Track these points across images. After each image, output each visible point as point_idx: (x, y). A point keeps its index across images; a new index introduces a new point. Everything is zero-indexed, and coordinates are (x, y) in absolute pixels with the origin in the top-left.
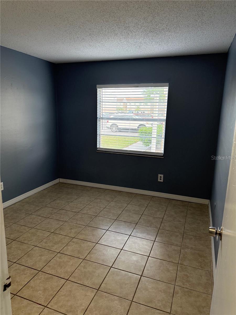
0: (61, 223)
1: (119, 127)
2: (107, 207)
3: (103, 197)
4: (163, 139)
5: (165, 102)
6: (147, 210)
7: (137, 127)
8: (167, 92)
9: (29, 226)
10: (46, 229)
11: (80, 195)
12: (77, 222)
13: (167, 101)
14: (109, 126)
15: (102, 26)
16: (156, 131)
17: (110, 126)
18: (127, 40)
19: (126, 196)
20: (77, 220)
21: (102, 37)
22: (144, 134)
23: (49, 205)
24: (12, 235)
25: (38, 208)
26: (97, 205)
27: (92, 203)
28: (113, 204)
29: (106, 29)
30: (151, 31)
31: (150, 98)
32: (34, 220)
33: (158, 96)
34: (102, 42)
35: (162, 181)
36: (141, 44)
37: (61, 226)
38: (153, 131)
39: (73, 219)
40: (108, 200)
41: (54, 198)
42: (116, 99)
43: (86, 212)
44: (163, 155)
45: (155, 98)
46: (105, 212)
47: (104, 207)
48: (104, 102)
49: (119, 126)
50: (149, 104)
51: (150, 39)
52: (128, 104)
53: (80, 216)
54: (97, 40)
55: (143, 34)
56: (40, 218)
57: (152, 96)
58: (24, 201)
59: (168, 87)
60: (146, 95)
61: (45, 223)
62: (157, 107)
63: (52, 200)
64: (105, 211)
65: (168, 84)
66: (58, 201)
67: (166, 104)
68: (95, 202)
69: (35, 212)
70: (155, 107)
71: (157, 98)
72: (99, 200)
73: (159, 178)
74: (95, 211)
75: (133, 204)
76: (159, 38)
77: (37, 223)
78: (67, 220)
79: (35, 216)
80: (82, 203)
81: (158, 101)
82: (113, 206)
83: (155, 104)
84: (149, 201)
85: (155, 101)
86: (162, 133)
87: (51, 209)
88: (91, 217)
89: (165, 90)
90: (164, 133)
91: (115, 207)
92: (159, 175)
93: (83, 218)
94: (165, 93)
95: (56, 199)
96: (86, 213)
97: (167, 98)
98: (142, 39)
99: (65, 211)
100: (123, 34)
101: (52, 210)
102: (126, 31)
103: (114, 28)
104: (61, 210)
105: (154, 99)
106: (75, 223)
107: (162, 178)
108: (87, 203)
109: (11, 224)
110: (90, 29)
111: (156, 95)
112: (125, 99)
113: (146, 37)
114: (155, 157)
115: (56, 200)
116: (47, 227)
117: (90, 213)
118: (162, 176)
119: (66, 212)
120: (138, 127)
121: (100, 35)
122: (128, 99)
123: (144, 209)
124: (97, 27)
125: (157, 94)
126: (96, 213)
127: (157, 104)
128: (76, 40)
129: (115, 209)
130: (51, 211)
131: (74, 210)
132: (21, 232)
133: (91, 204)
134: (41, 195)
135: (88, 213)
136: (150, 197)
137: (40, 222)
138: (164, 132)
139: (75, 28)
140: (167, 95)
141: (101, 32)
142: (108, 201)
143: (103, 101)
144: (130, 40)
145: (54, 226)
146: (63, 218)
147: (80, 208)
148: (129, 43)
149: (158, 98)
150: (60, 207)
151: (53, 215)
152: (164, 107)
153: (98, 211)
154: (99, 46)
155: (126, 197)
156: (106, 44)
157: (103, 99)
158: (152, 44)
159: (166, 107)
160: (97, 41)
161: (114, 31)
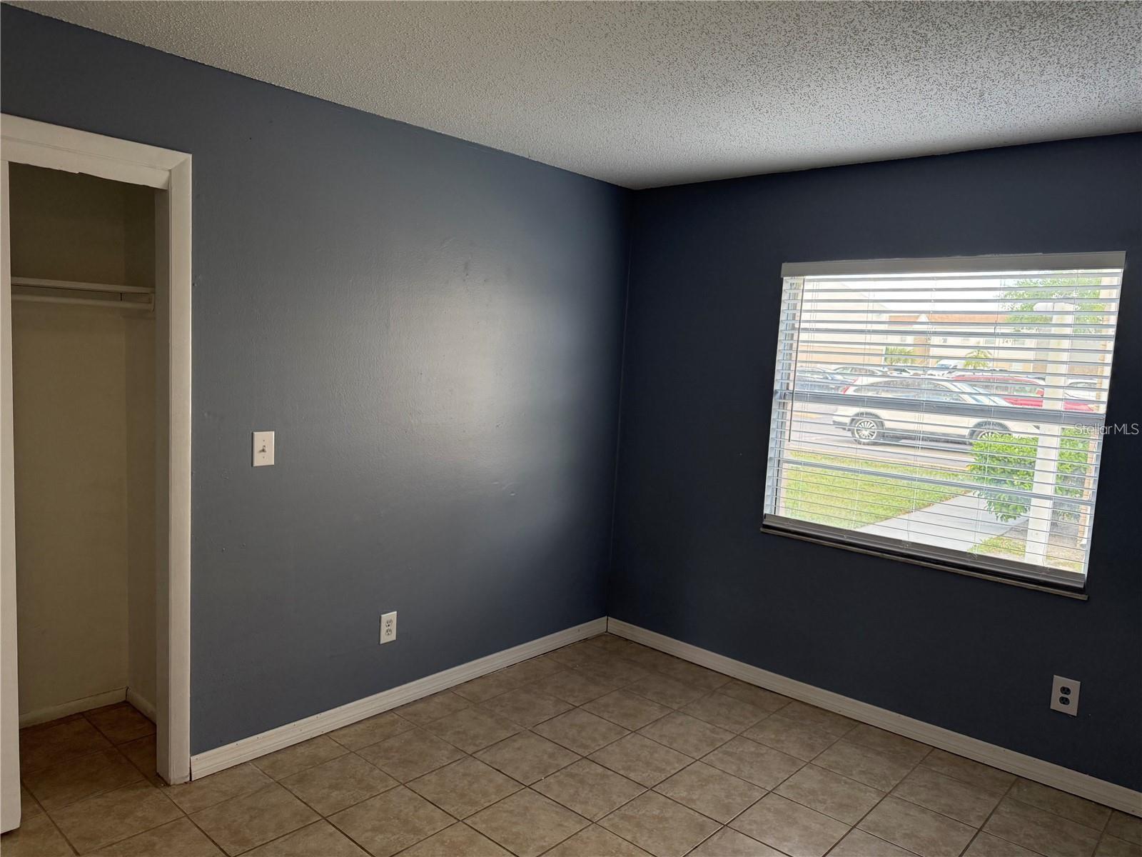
0: (573, 826)
1: (888, 425)
2: (782, 791)
3: (773, 736)
4: (1089, 507)
5: (1106, 337)
6: (979, 846)
7: (966, 432)
8: (1116, 294)
9: (451, 810)
10: (506, 841)
11: (675, 707)
12: (638, 835)
13: (1112, 332)
14: (847, 420)
15: (797, 15)
16: (1054, 454)
17: (850, 419)
18: (918, 70)
19: (880, 749)
20: (639, 825)
21: (804, 67)
22: (995, 464)
23: (545, 730)
24: (379, 838)
25: (504, 734)
26: (739, 769)
27: (720, 755)
28: (810, 779)
29: (820, 25)
30: (1040, 15)
31: (1033, 315)
32: (475, 786)
33: (1070, 307)
34: (806, 90)
35: (1072, 709)
36: (988, 84)
37: (569, 842)
38: (1041, 453)
39: (624, 817)
40: (793, 753)
41: (571, 700)
42: (885, 317)
43: (684, 794)
44: (1082, 586)
45: (1056, 319)
46: (770, 816)
47: (769, 789)
48: (806, 330)
49: (886, 422)
50: (1030, 343)
51: (1034, 54)
52: (936, 340)
53: (657, 812)
54: (784, 82)
55: (997, 34)
56: (500, 779)
57: (1040, 306)
58: (464, 692)
59: (1120, 271)
60: (1018, 306)
61: (511, 812)
62: (1065, 357)
63: (563, 708)
64: (769, 810)
65: (1122, 255)
66: (583, 718)
67: (1111, 345)
68: (731, 754)
69: (489, 747)
70: (1052, 356)
71: (1067, 316)
72: (753, 749)
73: (1056, 694)
74: (726, 801)
75: (912, 799)
76: (1079, 42)
77: (483, 801)
78: (601, 815)
79: (482, 767)
80: (675, 745)
81: (1068, 331)
82: (812, 792)
83: (1053, 343)
84: (996, 802)
85: (1054, 330)
86: (1085, 469)
87: (549, 747)
88: (702, 828)
89: (1106, 281)
90: (1093, 468)
91: (821, 797)
92: (1059, 681)
93: (666, 819)
94: (1104, 294)
95: (577, 705)
96: (683, 799)
97: (1113, 320)
98: (993, 55)
99: (600, 770)
100: (897, 41)
101: (552, 756)
102: (911, 26)
103: (852, 17)
104: (584, 762)
105: (1051, 319)
106: (628, 838)
107: (1074, 697)
108: (697, 749)
109: (392, 783)
110: (747, 35)
111: (1060, 306)
112: (923, 318)
113: (1010, 47)
114: (1041, 588)
115: (577, 709)
116: (514, 830)
117: (700, 806)
118: (1075, 685)
119: (604, 776)
120: (972, 433)
121: (795, 56)
122: (937, 318)
123: (964, 839)
124: (779, 23)
125: (1066, 299)
126: (727, 809)
127: (1066, 344)
128: (699, 90)
129: (820, 808)
130: (545, 757)
131: (635, 770)
132: (416, 831)
133: (711, 757)
134: (529, 674)
135: (693, 801)
136: (1001, 775)
137: (494, 798)
138: (1094, 462)
139: (689, 39)
140: (1115, 307)
141: (799, 44)
142: (793, 761)
143: (803, 325)
144: (932, 65)
145: (542, 832)
146: (586, 803)
147: (662, 770)
148: (928, 80)
149: (1069, 319)
150: (585, 747)
151: (551, 779)
152: (1096, 358)
153: (738, 800)
154: (796, 106)
155: (879, 754)
156: (824, 97)
157: (805, 316)
158: (1043, 78)
159: (1109, 358)
160: (782, 87)
161: (856, 32)
